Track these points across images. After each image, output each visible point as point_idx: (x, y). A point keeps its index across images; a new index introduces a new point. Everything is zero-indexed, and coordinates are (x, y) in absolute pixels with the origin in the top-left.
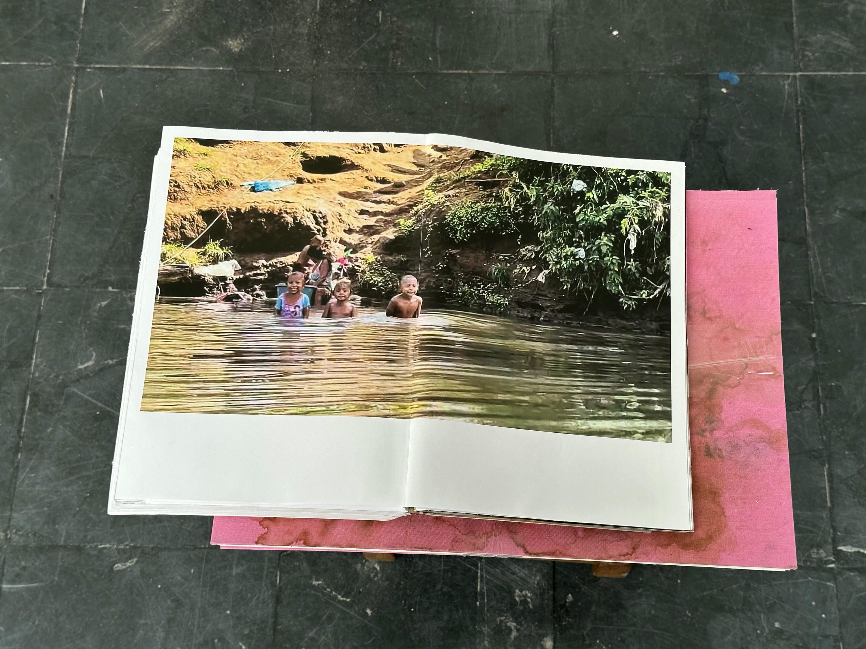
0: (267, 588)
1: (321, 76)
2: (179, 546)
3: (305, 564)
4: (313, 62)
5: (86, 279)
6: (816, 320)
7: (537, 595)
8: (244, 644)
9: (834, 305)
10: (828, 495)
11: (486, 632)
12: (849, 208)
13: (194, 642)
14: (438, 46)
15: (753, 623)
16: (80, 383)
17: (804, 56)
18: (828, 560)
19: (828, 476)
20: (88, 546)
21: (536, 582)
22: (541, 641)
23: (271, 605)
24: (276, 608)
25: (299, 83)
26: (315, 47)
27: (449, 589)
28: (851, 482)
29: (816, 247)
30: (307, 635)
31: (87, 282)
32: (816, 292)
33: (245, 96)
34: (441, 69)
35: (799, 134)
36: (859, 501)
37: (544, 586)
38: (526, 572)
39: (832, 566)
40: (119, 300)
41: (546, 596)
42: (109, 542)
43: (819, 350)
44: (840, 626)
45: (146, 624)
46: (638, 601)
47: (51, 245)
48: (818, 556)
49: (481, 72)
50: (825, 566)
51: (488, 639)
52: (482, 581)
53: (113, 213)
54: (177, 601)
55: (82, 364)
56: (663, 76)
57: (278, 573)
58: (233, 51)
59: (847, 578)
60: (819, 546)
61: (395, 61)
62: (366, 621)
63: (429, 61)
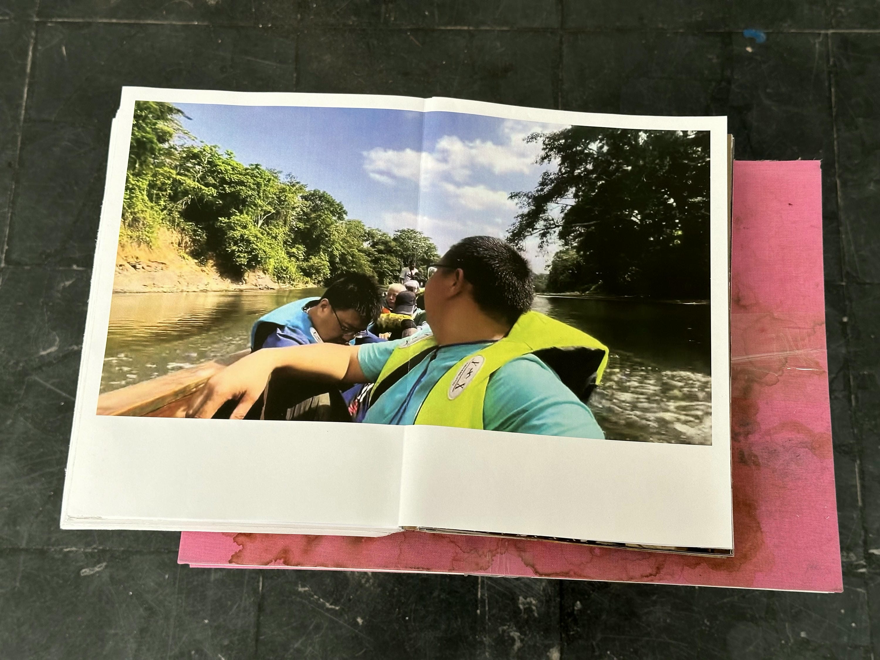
0: (248, 596)
1: (306, 32)
2: (152, 550)
4: (296, 15)
5: (48, 256)
6: (847, 303)
7: (542, 602)
8: (223, 656)
9: (867, 286)
10: (859, 493)
11: (487, 643)
13: (169, 654)
15: (777, 633)
16: (42, 371)
17: (836, 12)
18: (859, 565)
19: (859, 473)
20: (53, 550)
21: (542, 588)
22: (547, 652)
23: (253, 613)
24: (259, 617)
25: (281, 39)
27: (447, 596)
29: (848, 222)
30: (292, 646)
31: (49, 259)
32: (848, 273)
33: (222, 54)
34: (438, 25)
35: (830, 98)
37: (550, 593)
39: (863, 570)
40: (85, 279)
41: (553, 604)
42: (75, 545)
43: (850, 336)
44: (871, 635)
45: (116, 634)
46: (652, 608)
47: (9, 218)
48: (848, 560)
49: (483, 28)
50: (855, 571)
51: (490, 650)
52: (482, 588)
53: (77, 184)
54: (150, 609)
55: (44, 349)
56: (682, 33)
57: (261, 579)
58: (210, 4)
59: (879, 584)
60: (849, 549)
61: (387, 15)
62: (357, 631)
63: (425, 16)
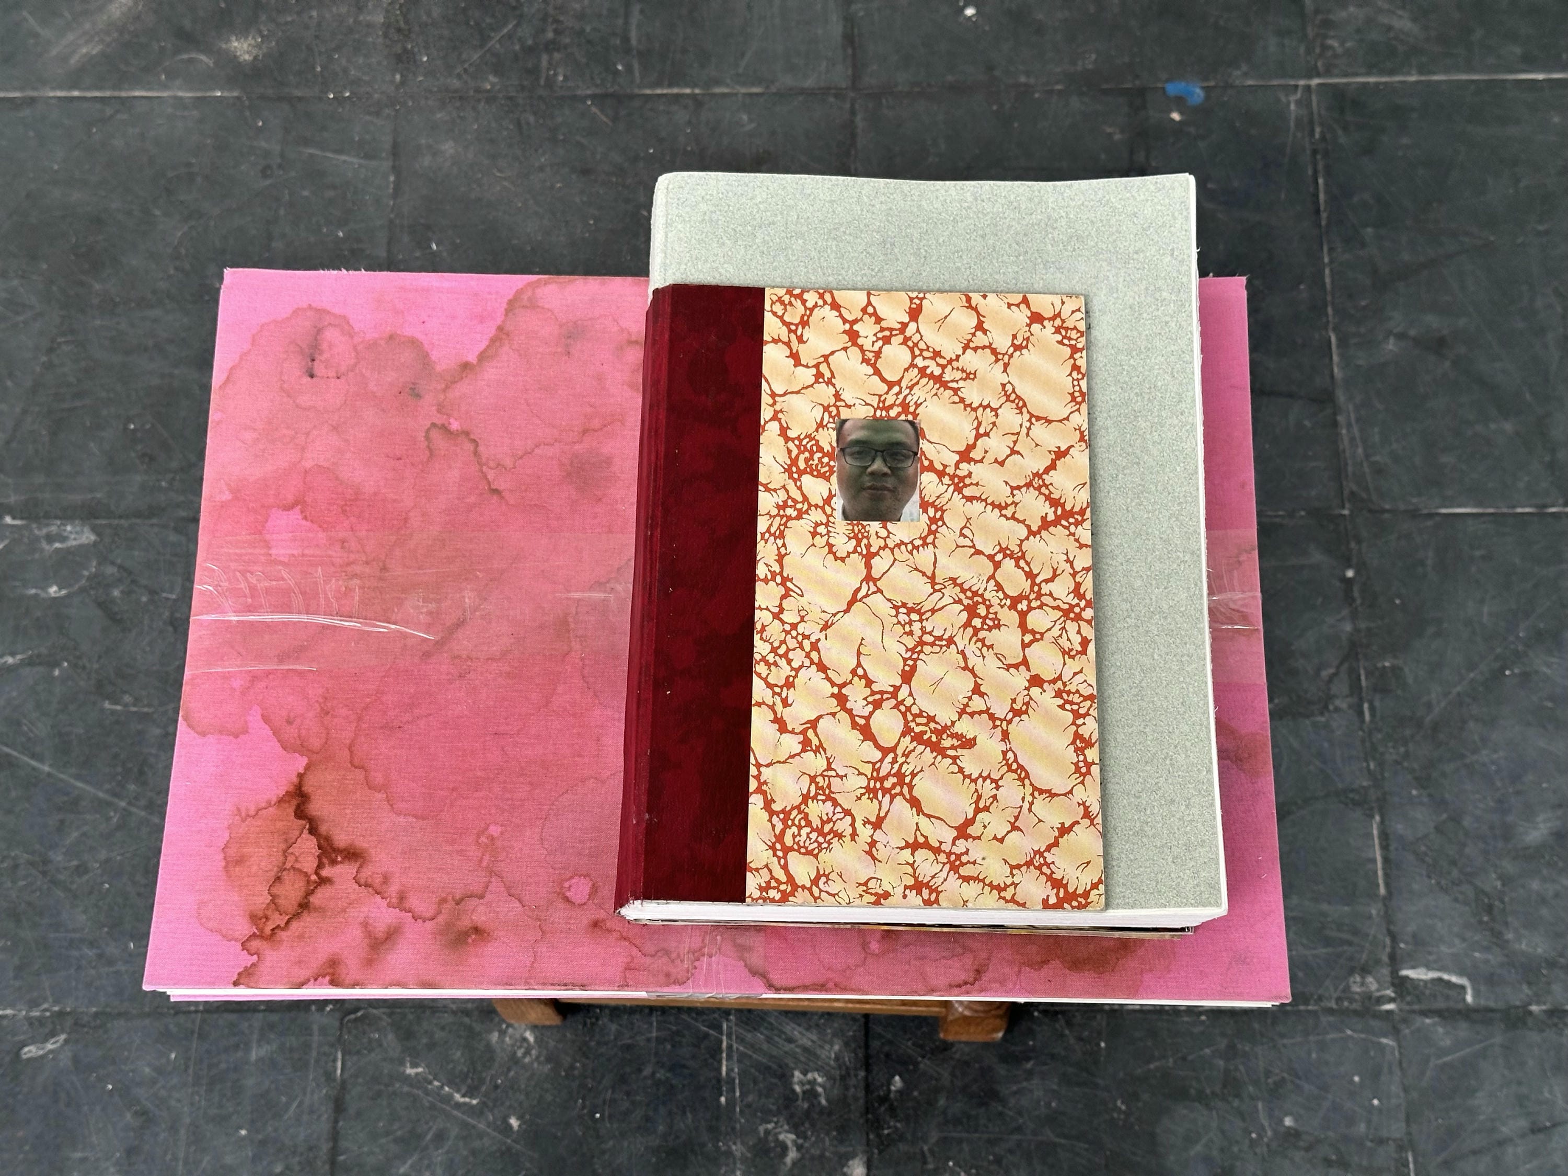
0: (318, 1085)
1: (410, 104)
2: (147, 1009)
3: (391, 1036)
4: (393, 76)
6: (1353, 545)
7: (835, 1080)
9: (1386, 516)
10: (1380, 873)
11: (738, 1154)
12: (1412, 333)
14: (634, 42)
15: (1244, 1120)
17: (1325, 48)
18: (1383, 997)
19: (1380, 838)
21: (833, 1056)
22: (843, 1166)
23: (326, 1116)
24: (336, 1121)
25: (368, 118)
26: (398, 49)
27: (668, 1075)
28: (1423, 848)
29: (1351, 407)
32: (1352, 493)
33: (263, 144)
34: (639, 87)
35: (1316, 196)
36: (1438, 883)
37: (848, 1063)
38: (814, 1038)
39: (1390, 1006)
40: (26, 540)
41: (853, 1081)
42: (12, 1006)
43: (1359, 601)
44: (1408, 1121)
45: (84, 1160)
46: (1025, 1084)
48: (1363, 989)
49: (718, 90)
50: (1377, 1008)
51: (743, 1167)
52: (729, 1057)
53: (11, 375)
56: (1060, 91)
57: (339, 1055)
58: (241, 59)
59: (1419, 1030)
60: (1365, 970)
61: (552, 72)
62: (509, 1141)
63: (617, 72)
